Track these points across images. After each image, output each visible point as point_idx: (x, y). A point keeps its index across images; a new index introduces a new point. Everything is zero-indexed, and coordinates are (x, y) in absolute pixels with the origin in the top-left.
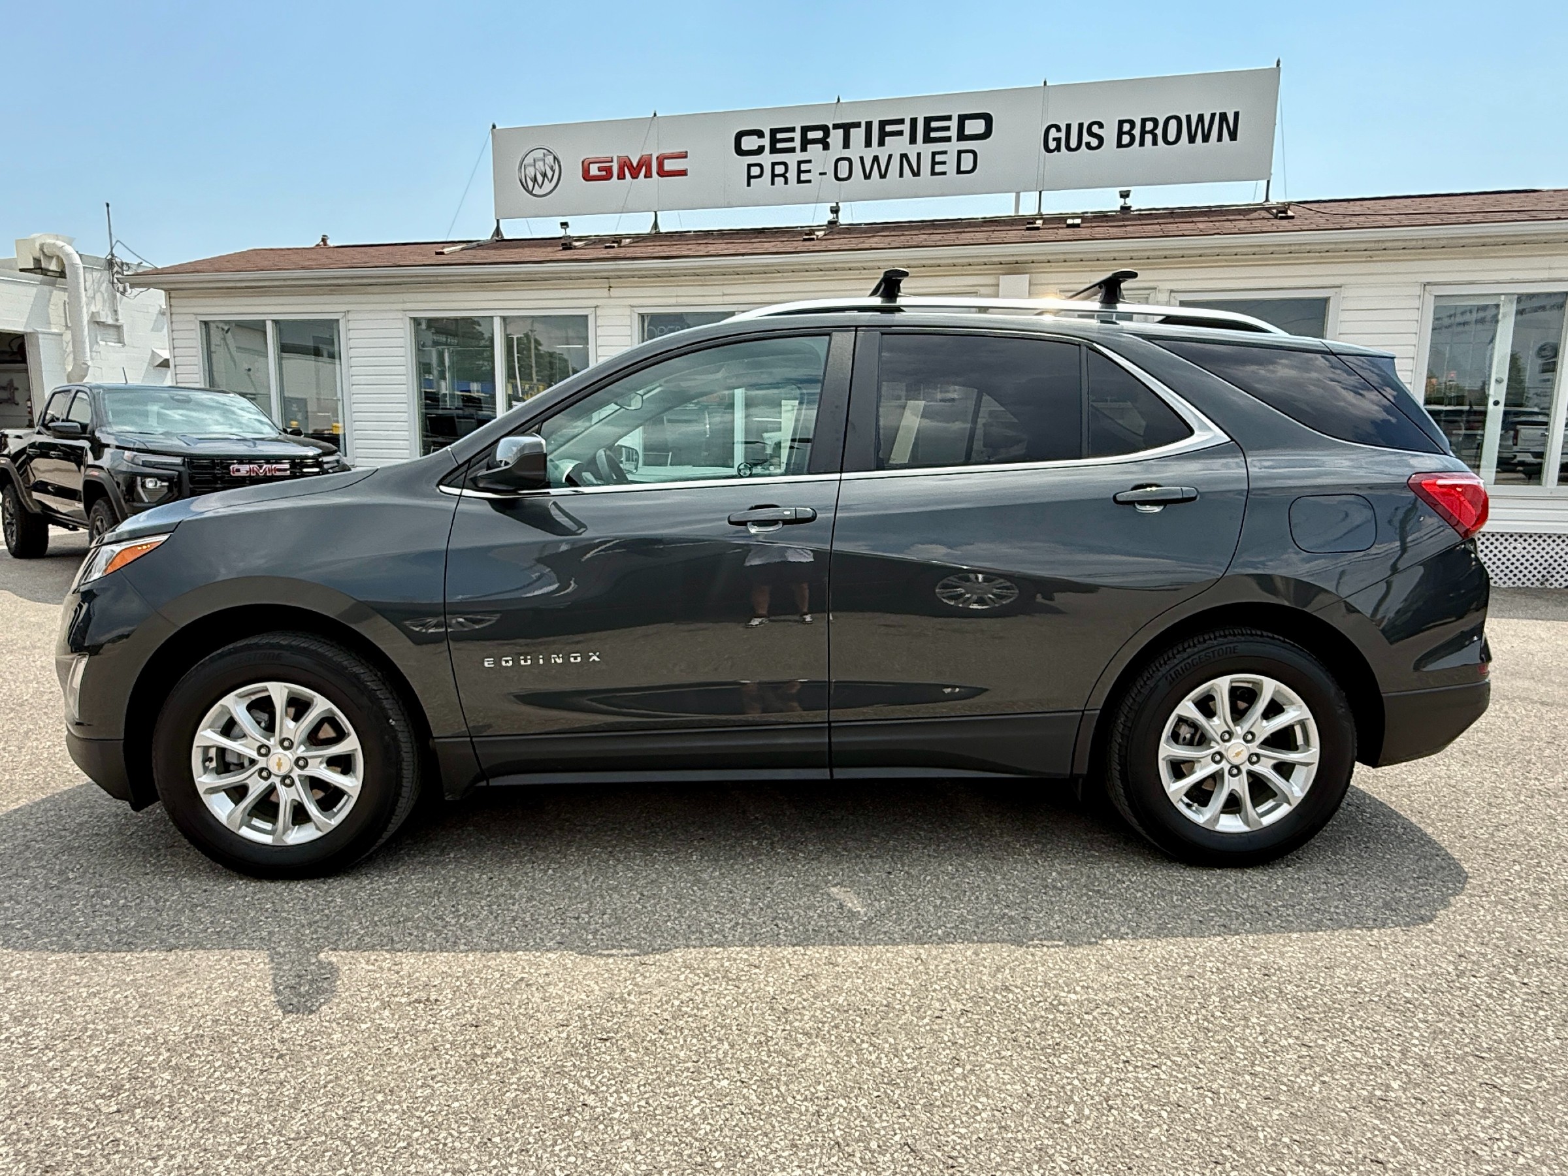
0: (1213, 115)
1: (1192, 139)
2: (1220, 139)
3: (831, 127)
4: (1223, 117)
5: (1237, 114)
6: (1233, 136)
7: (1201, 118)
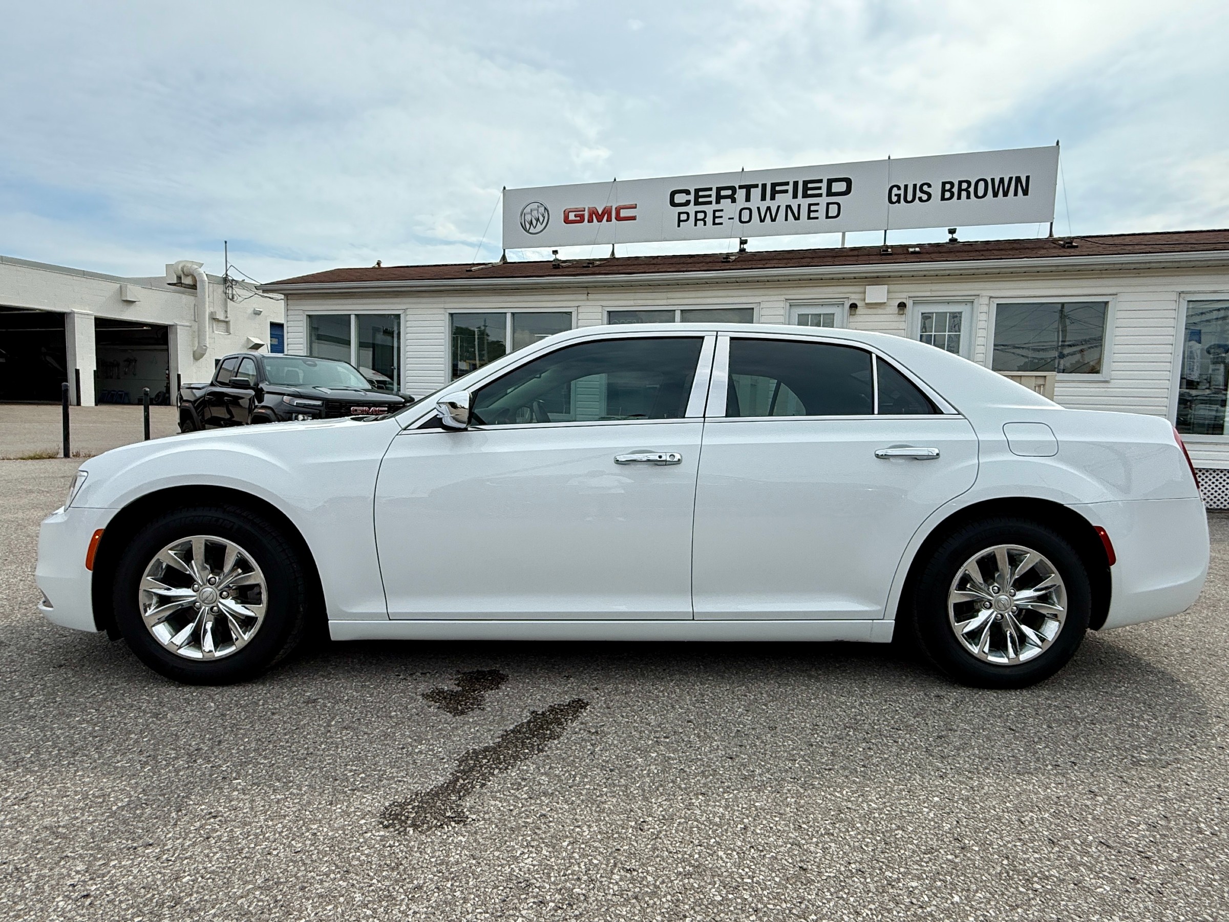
0: (1011, 179)
1: (995, 195)
2: (1016, 194)
3: (737, 188)
4: (1018, 179)
5: (1028, 178)
6: (1025, 193)
7: (1002, 180)
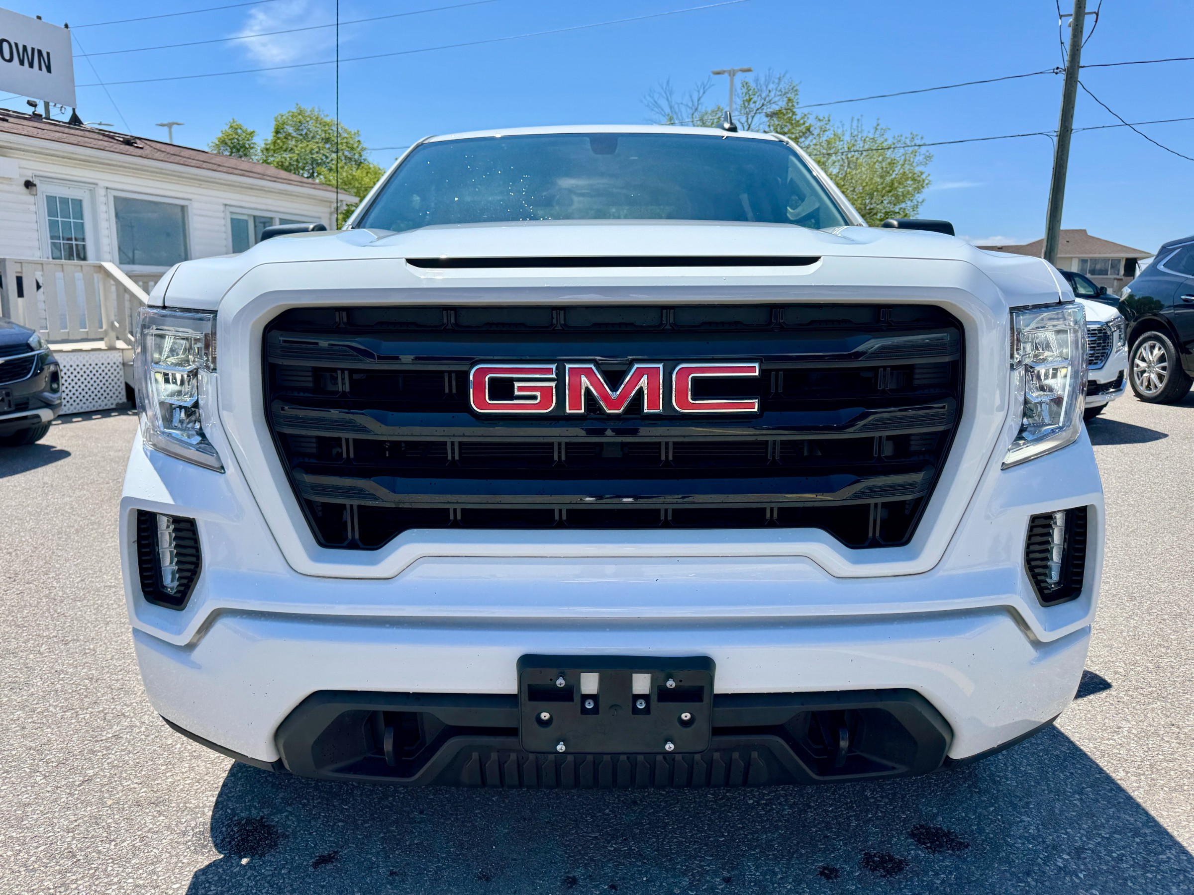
0: (33, 49)
1: (22, 63)
2: (40, 69)
4: (40, 52)
5: (48, 54)
6: (49, 70)
7: (25, 48)
